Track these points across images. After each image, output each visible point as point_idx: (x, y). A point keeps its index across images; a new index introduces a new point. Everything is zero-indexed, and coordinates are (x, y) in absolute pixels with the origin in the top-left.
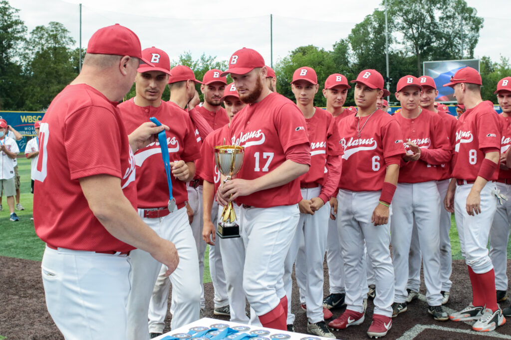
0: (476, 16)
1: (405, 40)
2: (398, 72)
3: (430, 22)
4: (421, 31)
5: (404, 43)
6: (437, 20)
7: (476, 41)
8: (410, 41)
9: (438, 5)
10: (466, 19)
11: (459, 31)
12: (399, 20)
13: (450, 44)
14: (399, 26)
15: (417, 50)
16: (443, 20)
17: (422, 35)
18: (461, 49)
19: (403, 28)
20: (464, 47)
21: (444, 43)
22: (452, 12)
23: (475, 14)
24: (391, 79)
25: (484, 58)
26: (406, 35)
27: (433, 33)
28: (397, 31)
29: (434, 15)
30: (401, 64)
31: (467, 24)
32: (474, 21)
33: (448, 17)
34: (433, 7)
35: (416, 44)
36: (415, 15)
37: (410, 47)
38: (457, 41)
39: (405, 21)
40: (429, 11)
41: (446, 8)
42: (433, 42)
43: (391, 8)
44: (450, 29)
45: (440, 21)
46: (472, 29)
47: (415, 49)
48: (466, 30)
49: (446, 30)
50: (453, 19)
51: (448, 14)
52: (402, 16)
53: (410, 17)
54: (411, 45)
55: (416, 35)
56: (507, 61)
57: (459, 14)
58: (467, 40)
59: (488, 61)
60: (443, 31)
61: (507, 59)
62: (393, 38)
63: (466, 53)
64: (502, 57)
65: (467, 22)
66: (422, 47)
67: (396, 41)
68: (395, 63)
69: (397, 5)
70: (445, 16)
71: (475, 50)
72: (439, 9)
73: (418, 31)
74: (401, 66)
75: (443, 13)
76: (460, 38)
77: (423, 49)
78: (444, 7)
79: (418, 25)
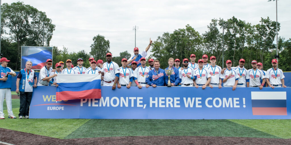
0: (51, 23)
1: (11, 33)
3: (26, 24)
4: (20, 28)
5: (10, 34)
6: (30, 23)
7: (51, 37)
8: (14, 33)
9: (31, 15)
10: (46, 24)
11: (42, 30)
12: (8, 21)
13: (37, 37)
14: (8, 24)
15: (18, 39)
16: (33, 24)
17: (21, 31)
18: (42, 41)
19: (10, 26)
20: (44, 40)
21: (33, 36)
22: (39, 20)
23: (51, 22)
24: (2, 54)
25: (54, 47)
26: (11, 29)
27: (27, 30)
28: (6, 27)
29: (29, 20)
30: (8, 46)
31: (46, 27)
32: (50, 26)
33: (36, 22)
34: (28, 16)
35: (17, 35)
36: (18, 19)
37: (14, 37)
38: (40, 36)
39: (12, 21)
40: (26, 18)
41: (35, 17)
42: (27, 35)
43: (4, 13)
44: (37, 29)
45: (31, 24)
46: (49, 30)
47: (16, 38)
48: (46, 30)
49: (35, 29)
50: (39, 24)
51: (36, 20)
52: (10, 19)
53: (14, 19)
54: (14, 36)
55: (18, 30)
57: (42, 21)
58: (46, 36)
59: (57, 49)
60: (33, 30)
61: (66, 49)
62: (4, 30)
63: (45, 44)
64: (64, 47)
65: (46, 26)
66: (20, 37)
67: (6, 33)
68: (4, 45)
69: (7, 12)
70: (34, 22)
71: (50, 42)
72: (31, 17)
73: (19, 28)
74: (8, 47)
75: (33, 20)
76: (42, 35)
78: (34, 16)
79: (19, 25)
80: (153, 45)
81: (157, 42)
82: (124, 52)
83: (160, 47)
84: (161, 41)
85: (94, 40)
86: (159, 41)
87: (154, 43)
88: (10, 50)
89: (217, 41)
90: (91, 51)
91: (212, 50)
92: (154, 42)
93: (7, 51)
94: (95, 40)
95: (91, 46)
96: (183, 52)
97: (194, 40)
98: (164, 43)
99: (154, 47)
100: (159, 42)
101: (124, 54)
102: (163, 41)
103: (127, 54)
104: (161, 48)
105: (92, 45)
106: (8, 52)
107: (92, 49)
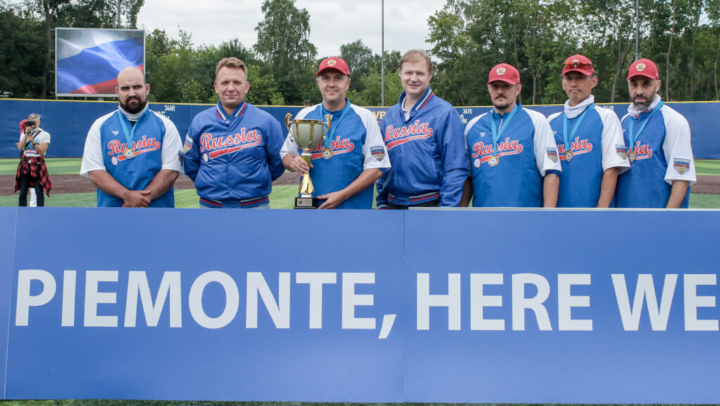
2: (12, 41)
7: (141, 2)
13: (100, 3)
15: (45, 7)
18: (117, 12)
20: (122, 10)
25: (157, 32)
30: (19, 30)
47: (42, 6)
56: (189, 38)
59: (163, 36)
61: (188, 36)
63: (124, 20)
64: (180, 31)
66: (54, 3)
68: (7, 26)
71: (138, 15)
74: (17, 32)
77: (56, 7)
80: (434, 23)
81: (445, 14)
82: (351, 43)
83: (452, 29)
84: (457, 12)
85: (264, 9)
86: (451, 10)
87: (436, 17)
88: (23, 40)
89: (619, 9)
90: (257, 40)
91: (604, 36)
92: (437, 14)
93: (14, 43)
94: (267, 10)
95: (257, 28)
96: (521, 44)
97: (553, 8)
98: (463, 17)
99: (437, 29)
100: (450, 15)
101: (351, 50)
102: (463, 11)
103: (361, 49)
104: (456, 32)
105: (261, 24)
106: (17, 47)
107: (260, 37)
